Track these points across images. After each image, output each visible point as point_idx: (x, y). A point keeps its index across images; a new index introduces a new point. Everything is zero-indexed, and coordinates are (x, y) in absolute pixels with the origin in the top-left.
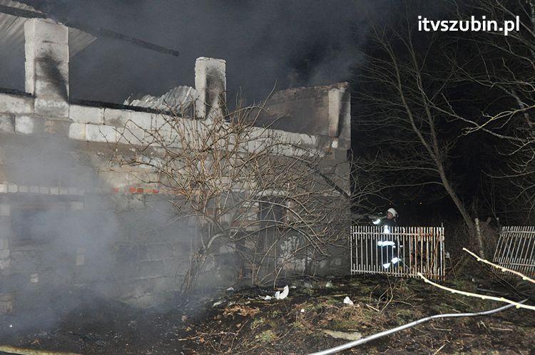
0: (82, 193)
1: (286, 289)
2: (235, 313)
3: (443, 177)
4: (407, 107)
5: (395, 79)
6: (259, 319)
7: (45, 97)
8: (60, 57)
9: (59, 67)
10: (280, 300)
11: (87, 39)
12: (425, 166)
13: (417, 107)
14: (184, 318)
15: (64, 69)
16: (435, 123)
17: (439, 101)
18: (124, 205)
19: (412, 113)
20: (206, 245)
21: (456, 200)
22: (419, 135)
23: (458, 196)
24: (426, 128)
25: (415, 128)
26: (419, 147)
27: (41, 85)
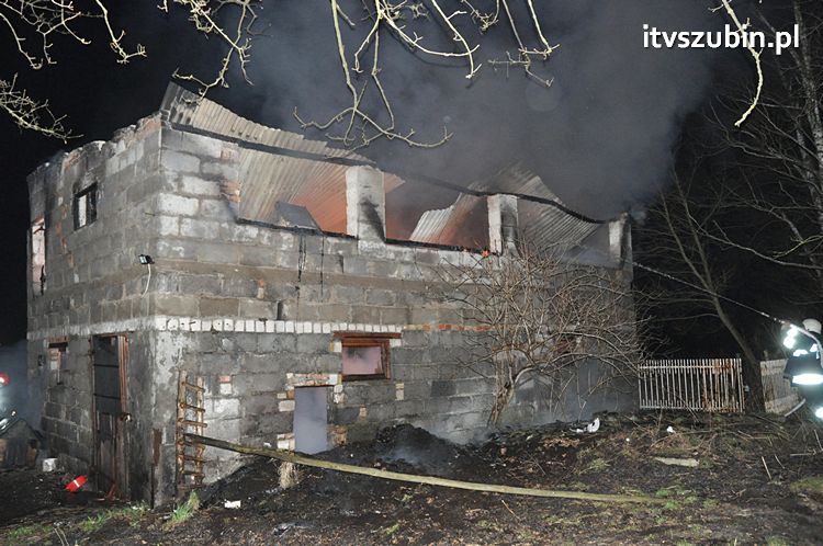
0: (399, 330)
1: (597, 421)
2: (556, 445)
3: (718, 309)
4: (675, 236)
5: (661, 207)
6: (584, 449)
7: (367, 239)
8: (375, 202)
9: (377, 209)
10: (592, 433)
11: (397, 181)
12: (698, 297)
13: (686, 237)
14: (503, 451)
15: (381, 211)
16: (705, 251)
17: (710, 227)
18: (435, 342)
19: (682, 243)
20: (514, 378)
21: (733, 332)
22: (691, 265)
23: (736, 328)
24: (696, 257)
25: (686, 258)
26: (692, 278)
27: (364, 227)
